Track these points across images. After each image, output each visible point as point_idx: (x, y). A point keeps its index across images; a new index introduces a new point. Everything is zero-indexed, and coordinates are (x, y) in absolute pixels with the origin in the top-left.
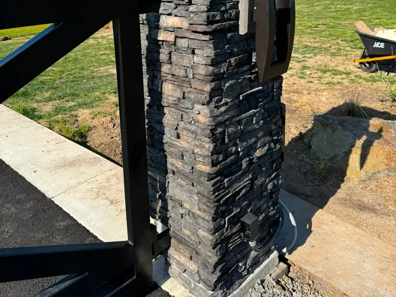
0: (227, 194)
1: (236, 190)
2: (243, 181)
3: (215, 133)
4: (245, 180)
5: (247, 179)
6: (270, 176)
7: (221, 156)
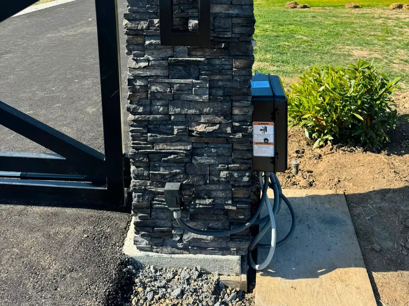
0: (149, 148)
1: (162, 151)
2: (176, 148)
3: (135, 84)
4: (178, 148)
5: (183, 148)
6: (228, 164)
7: (142, 108)
